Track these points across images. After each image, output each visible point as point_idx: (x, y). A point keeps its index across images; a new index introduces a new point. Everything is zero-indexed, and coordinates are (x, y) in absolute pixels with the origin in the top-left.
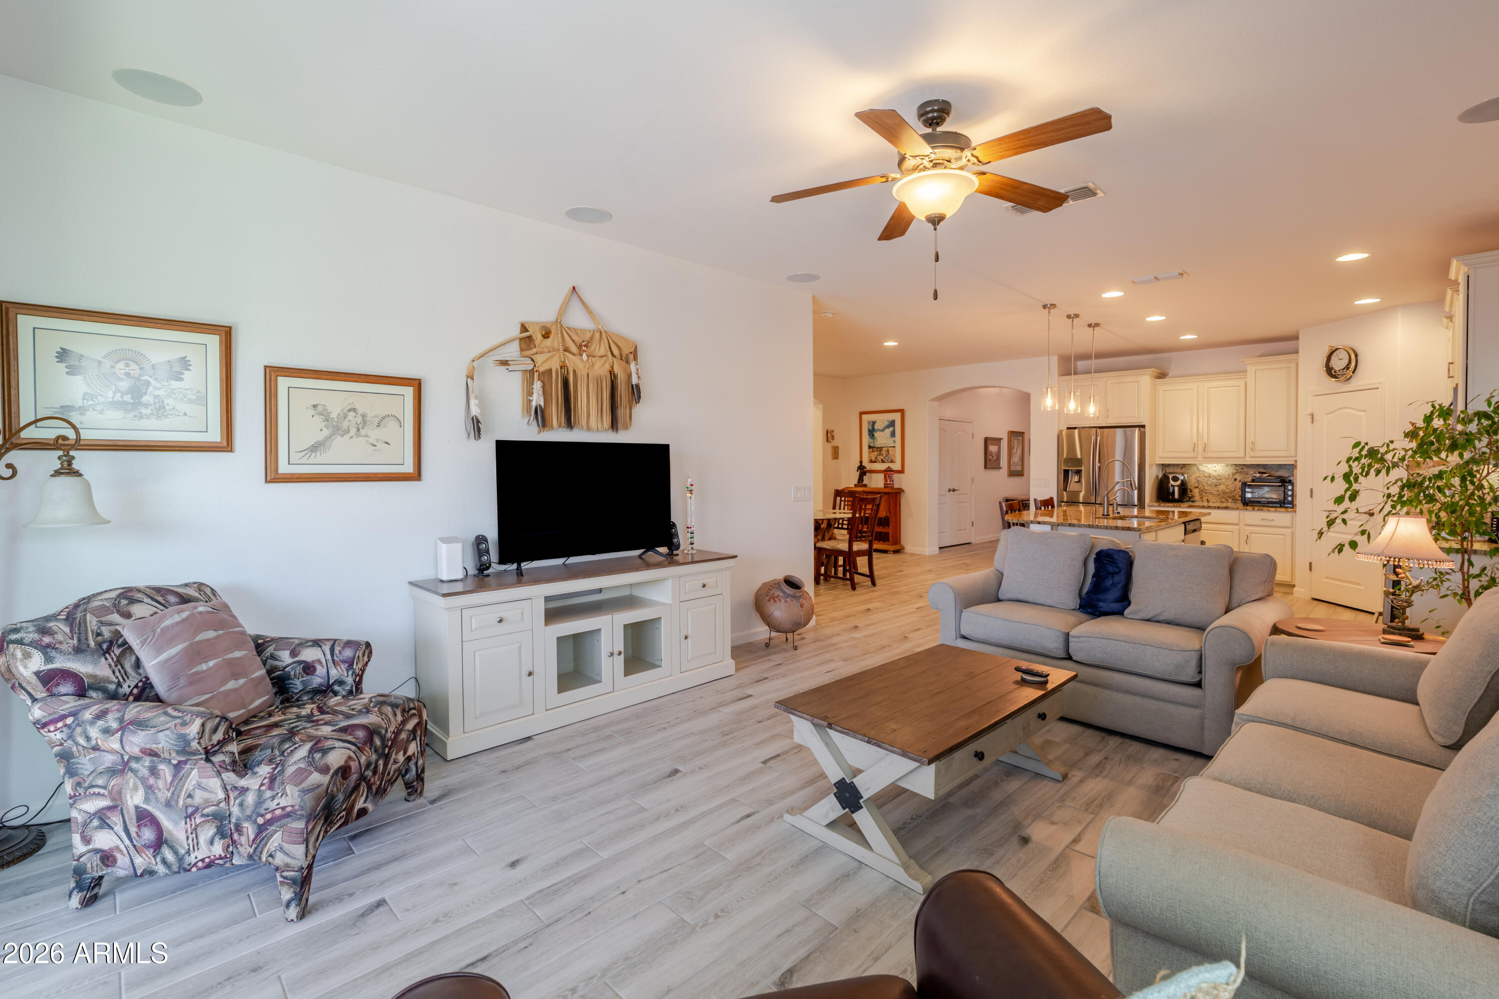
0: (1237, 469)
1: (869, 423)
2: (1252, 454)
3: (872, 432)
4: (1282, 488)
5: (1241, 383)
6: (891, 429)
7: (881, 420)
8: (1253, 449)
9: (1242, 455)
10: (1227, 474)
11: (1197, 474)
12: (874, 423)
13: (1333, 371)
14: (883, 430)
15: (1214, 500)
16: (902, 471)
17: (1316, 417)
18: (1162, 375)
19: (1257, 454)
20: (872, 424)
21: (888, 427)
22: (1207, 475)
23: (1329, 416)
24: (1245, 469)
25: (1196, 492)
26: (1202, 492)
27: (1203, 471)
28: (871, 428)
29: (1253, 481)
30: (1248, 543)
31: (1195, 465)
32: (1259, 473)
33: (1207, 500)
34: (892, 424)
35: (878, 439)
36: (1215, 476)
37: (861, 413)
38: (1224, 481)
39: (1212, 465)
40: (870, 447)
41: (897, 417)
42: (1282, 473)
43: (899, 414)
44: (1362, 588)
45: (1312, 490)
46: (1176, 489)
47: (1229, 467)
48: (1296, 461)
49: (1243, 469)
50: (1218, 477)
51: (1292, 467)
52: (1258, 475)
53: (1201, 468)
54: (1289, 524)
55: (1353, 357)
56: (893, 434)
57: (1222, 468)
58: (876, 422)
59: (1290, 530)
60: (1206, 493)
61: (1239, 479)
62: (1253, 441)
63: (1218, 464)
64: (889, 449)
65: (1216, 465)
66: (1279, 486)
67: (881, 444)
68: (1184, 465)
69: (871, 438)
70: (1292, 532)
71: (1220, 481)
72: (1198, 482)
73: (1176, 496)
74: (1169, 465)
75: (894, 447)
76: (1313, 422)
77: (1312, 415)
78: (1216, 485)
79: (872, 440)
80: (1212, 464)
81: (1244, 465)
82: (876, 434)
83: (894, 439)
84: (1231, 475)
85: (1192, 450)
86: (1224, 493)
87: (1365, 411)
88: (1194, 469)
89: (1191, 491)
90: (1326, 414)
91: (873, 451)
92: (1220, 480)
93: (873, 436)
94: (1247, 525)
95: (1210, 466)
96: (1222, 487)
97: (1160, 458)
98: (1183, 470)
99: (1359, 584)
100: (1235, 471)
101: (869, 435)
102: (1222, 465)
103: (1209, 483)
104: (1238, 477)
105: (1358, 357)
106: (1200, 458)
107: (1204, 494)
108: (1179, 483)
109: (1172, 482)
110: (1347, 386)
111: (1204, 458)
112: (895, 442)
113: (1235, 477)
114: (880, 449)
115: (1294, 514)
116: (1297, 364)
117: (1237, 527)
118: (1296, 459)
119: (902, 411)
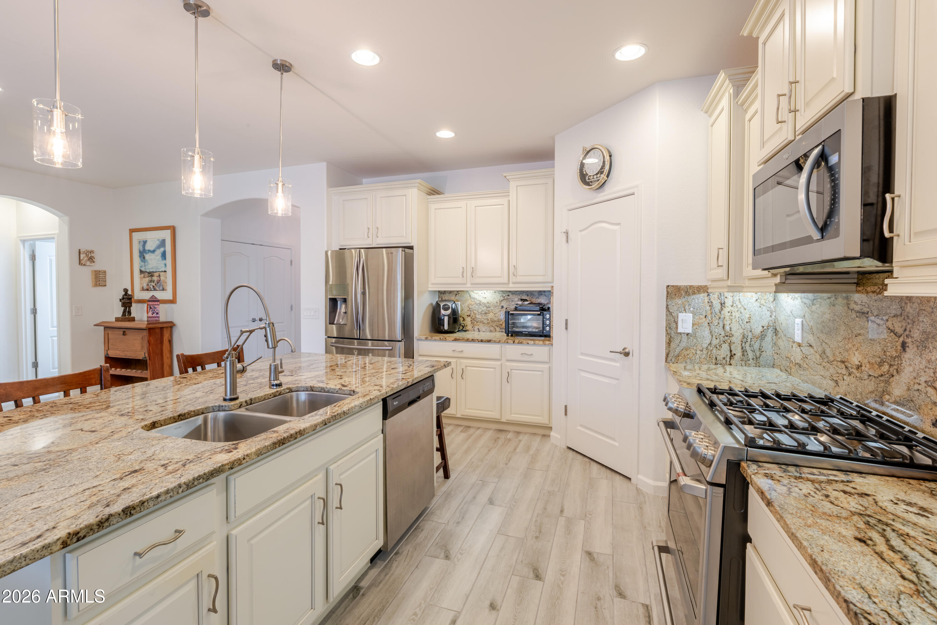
0: (504, 295)
1: (140, 242)
2: (514, 280)
3: (142, 254)
4: (541, 317)
5: (504, 201)
6: (162, 249)
7: (153, 238)
8: (515, 274)
9: (506, 281)
10: (495, 301)
11: (469, 302)
12: (145, 242)
13: (587, 178)
14: (153, 251)
15: (484, 329)
16: (173, 301)
17: (571, 235)
18: (434, 192)
19: (519, 279)
20: (142, 243)
21: (159, 247)
22: (478, 302)
23: (583, 233)
24: (511, 296)
25: (468, 320)
26: (474, 321)
27: (474, 298)
28: (141, 250)
29: (516, 309)
30: (509, 381)
31: (467, 291)
32: (522, 300)
33: (478, 329)
34: (163, 243)
35: (150, 262)
36: (485, 304)
37: (132, 231)
38: (492, 308)
39: (481, 292)
40: (141, 272)
41: (166, 235)
42: (542, 300)
43: (169, 232)
44: (617, 444)
45: (567, 320)
46: (446, 319)
47: (497, 294)
48: (553, 287)
49: (508, 296)
50: (487, 305)
51: (548, 294)
52: (520, 303)
53: (473, 295)
54: (546, 359)
55: (607, 158)
56: (164, 255)
57: (491, 294)
58: (146, 241)
59: (547, 366)
60: (477, 322)
61: (505, 307)
62: (515, 265)
63: (487, 290)
64: (161, 274)
65: (485, 291)
66: (538, 315)
67: (152, 268)
68: (458, 292)
69: (142, 261)
70: (550, 367)
71: (489, 309)
72: (470, 309)
73: (446, 327)
74: (445, 292)
75: (165, 271)
76: (567, 241)
77: (567, 233)
78: (486, 313)
79: (143, 264)
80: (482, 290)
81: (510, 291)
82: (147, 256)
83: (164, 262)
84: (498, 302)
85: (461, 276)
86: (493, 321)
87: (619, 224)
88: (467, 296)
89: (464, 320)
90: (581, 231)
91: (144, 277)
92: (489, 307)
93: (144, 258)
94: (508, 360)
95: (480, 292)
96: (491, 316)
97: (432, 284)
98: (457, 297)
99: (613, 439)
100: (502, 298)
101: (140, 257)
102: (491, 292)
103: (480, 311)
104: (505, 304)
105: (612, 158)
106: (469, 285)
107: (475, 323)
108: (449, 312)
109: (443, 312)
110: (601, 194)
111: (472, 284)
112: (165, 265)
113: (502, 305)
114: (151, 274)
115: (551, 347)
116: (554, 179)
117: (499, 363)
118: (552, 285)
119: (173, 229)
